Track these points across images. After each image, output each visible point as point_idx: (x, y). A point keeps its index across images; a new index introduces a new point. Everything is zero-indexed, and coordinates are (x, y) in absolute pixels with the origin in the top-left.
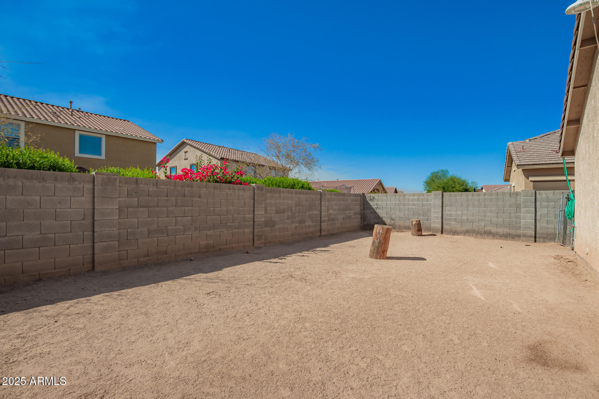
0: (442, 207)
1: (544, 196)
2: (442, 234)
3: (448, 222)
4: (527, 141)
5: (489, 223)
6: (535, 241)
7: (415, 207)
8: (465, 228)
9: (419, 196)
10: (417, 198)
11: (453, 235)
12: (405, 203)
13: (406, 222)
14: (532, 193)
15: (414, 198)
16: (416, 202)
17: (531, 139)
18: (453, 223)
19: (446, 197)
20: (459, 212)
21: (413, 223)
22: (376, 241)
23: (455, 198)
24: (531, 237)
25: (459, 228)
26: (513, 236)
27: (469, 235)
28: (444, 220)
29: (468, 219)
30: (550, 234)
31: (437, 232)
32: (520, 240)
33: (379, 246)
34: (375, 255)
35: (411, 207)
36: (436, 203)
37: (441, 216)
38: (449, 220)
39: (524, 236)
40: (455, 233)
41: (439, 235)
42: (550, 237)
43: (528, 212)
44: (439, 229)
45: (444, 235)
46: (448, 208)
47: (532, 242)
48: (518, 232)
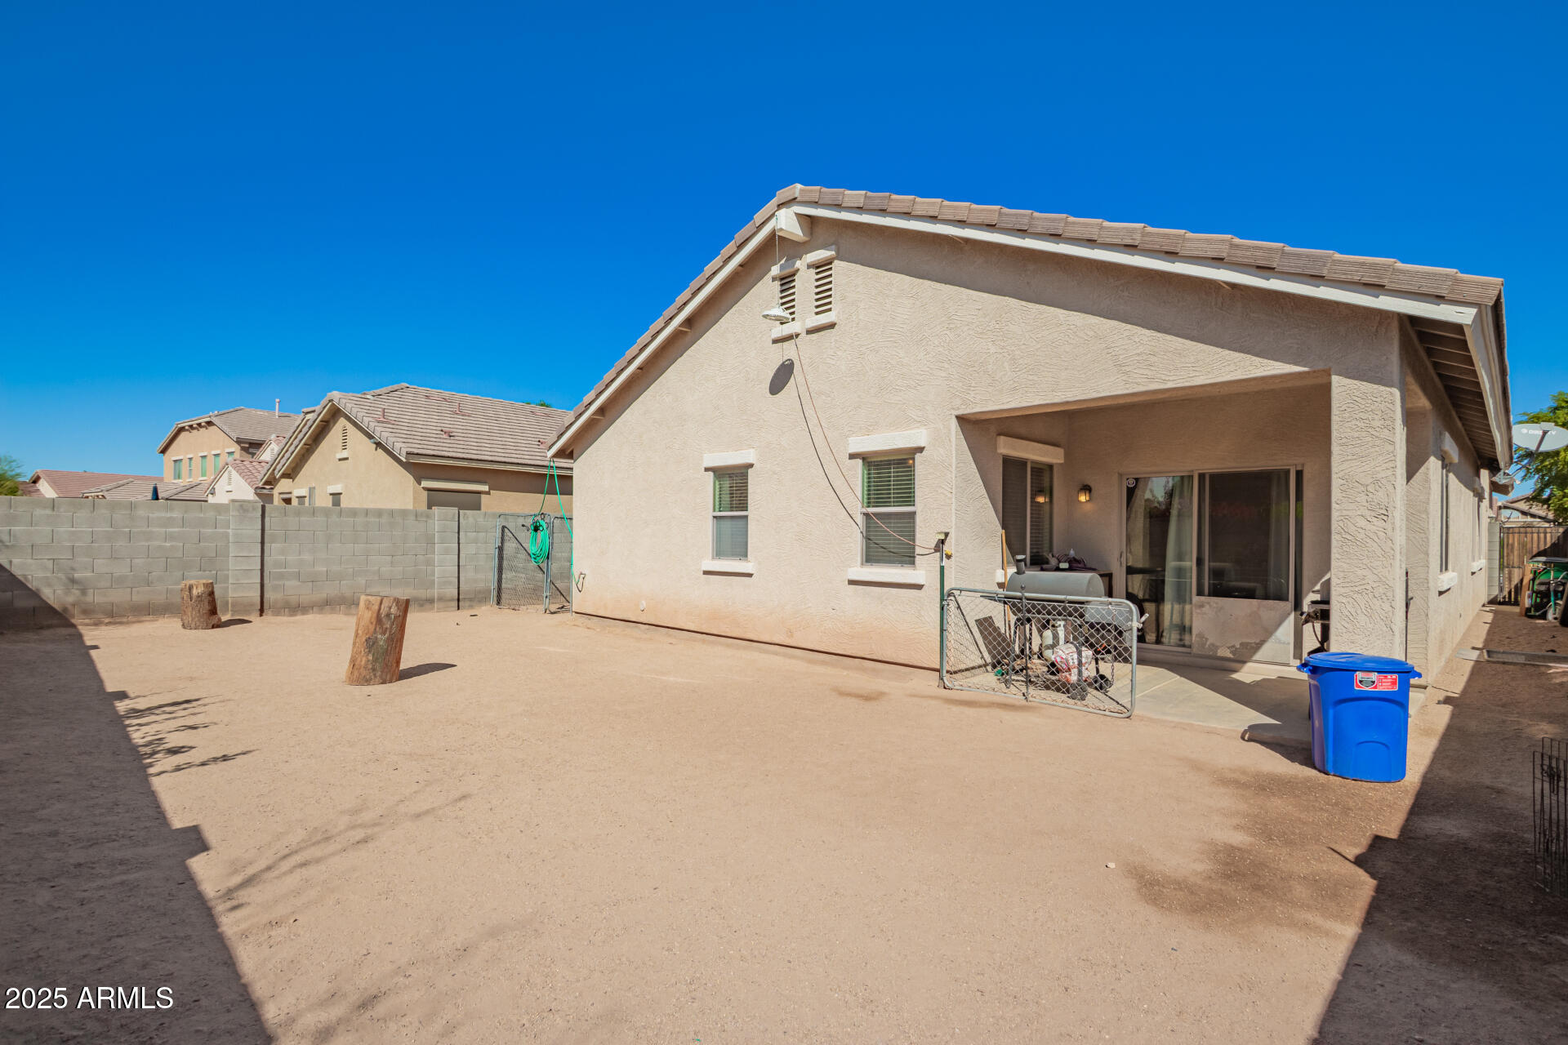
0: (263, 543)
1: (471, 520)
2: (261, 615)
3: (277, 582)
4: (368, 397)
5: (377, 578)
6: (458, 609)
7: (174, 543)
8: (322, 595)
9: (186, 512)
10: (180, 516)
11: (291, 615)
12: (133, 530)
13: (138, 592)
14: (454, 515)
15: (169, 515)
16: (176, 530)
17: (378, 391)
18: (291, 583)
19: (273, 515)
20: (307, 557)
21: (195, 592)
22: (379, 636)
23: (297, 519)
24: (452, 600)
25: (306, 594)
26: (421, 602)
27: (333, 611)
28: (265, 578)
29: (330, 571)
30: (480, 592)
31: (248, 612)
32: (433, 609)
33: (389, 648)
34: (379, 674)
35: (157, 543)
36: (244, 531)
37: (259, 567)
38: (281, 576)
39: (441, 599)
40: (296, 608)
41: (254, 617)
42: (479, 598)
43: (447, 552)
44: (252, 605)
45: (268, 618)
46: (279, 545)
47: (453, 609)
48: (428, 594)
